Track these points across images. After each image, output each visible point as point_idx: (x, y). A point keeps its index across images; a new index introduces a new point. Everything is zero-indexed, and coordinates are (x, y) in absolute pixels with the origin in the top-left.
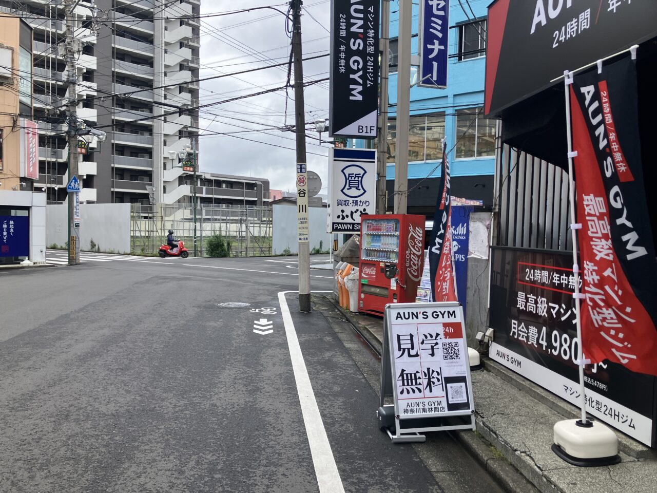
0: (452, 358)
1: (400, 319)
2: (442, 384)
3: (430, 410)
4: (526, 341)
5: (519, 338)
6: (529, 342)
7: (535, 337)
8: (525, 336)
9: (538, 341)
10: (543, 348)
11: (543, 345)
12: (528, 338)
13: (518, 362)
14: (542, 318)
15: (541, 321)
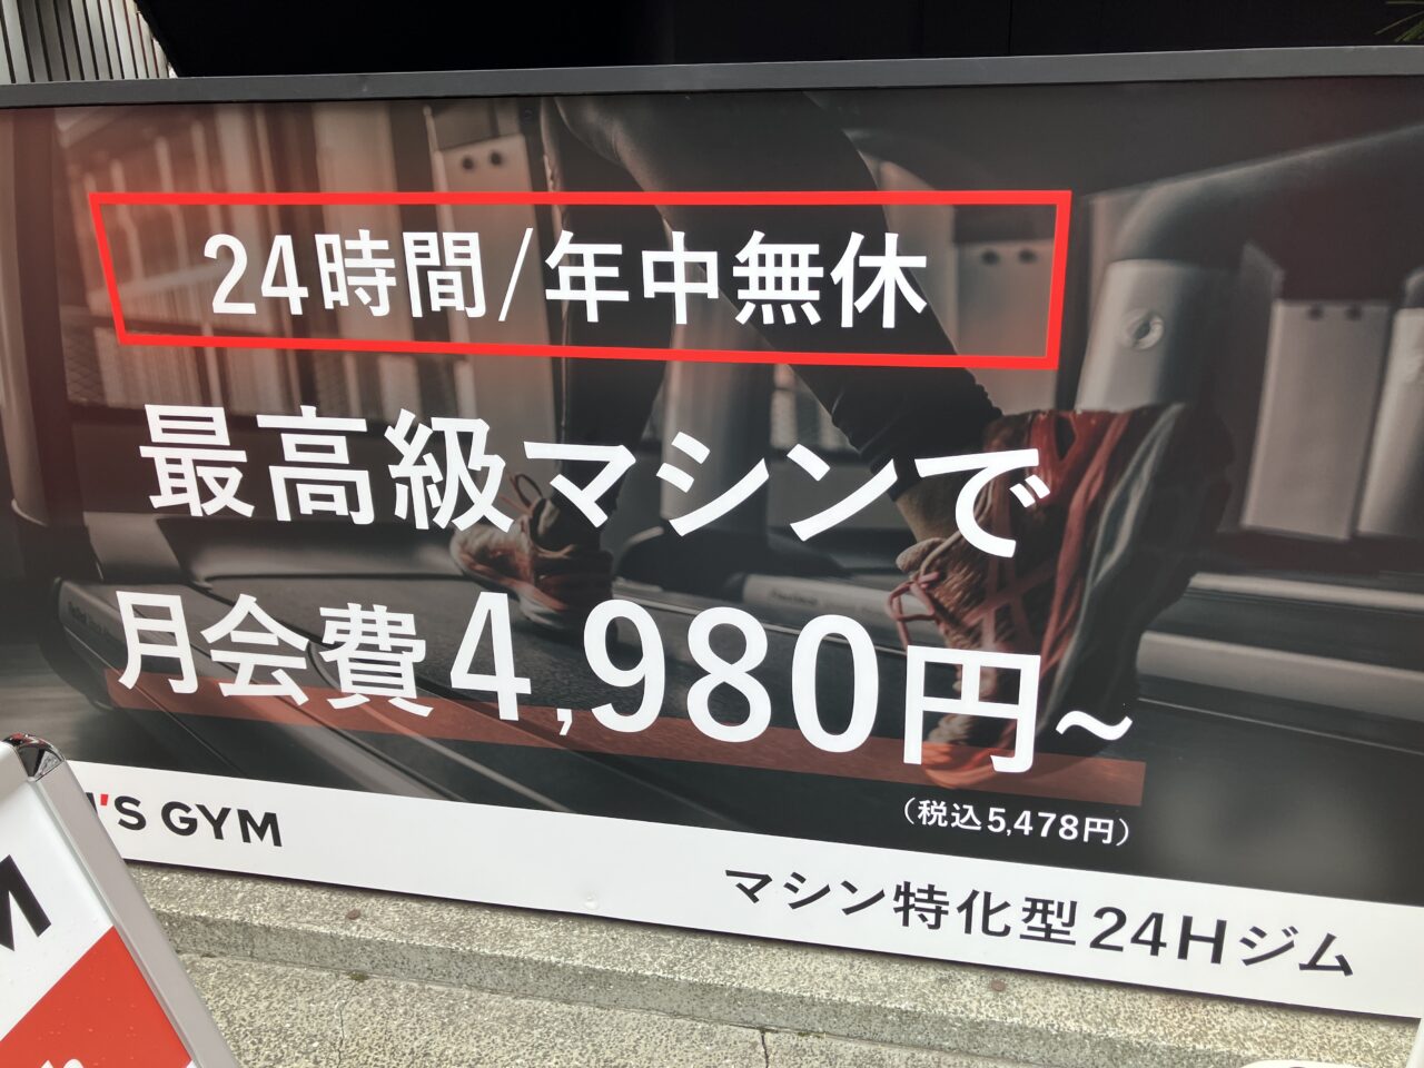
4: (301, 698)
5: (227, 689)
6: (341, 695)
7: (398, 664)
8: (290, 672)
9: (432, 680)
10: (496, 712)
11: (493, 696)
12: (320, 678)
13: (245, 817)
14: (455, 546)
15: (457, 564)
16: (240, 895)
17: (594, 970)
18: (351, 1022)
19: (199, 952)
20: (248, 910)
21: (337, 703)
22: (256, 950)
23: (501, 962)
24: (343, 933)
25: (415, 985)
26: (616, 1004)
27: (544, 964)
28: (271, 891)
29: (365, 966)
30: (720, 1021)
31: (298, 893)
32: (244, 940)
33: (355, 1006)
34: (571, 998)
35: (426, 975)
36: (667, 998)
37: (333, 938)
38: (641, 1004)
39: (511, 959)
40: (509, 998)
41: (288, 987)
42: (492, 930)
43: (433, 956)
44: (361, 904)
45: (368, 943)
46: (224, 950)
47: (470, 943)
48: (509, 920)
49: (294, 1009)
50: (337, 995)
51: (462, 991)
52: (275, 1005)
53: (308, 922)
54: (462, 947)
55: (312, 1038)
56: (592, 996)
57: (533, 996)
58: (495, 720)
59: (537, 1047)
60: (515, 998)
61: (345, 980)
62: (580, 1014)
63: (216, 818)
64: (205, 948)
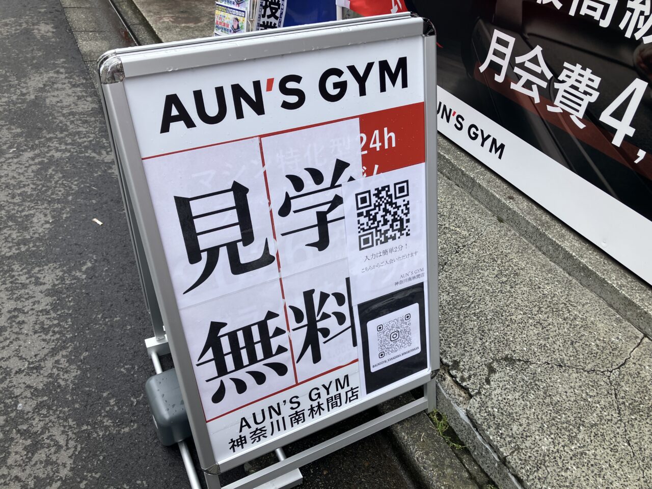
0: (386, 239)
1: (181, 124)
2: (353, 326)
3: (315, 410)
4: (537, 100)
5: (513, 86)
6: (553, 105)
7: (582, 100)
8: (539, 87)
9: (593, 112)
10: (612, 139)
11: (614, 131)
12: (549, 94)
13: (494, 141)
14: (637, 51)
15: (633, 60)
16: (478, 170)
17: (587, 268)
18: (488, 231)
19: (456, 183)
20: (477, 176)
21: (550, 108)
22: (473, 192)
23: (553, 243)
24: (504, 201)
25: (518, 234)
26: (588, 286)
27: (569, 253)
28: (489, 175)
29: (504, 218)
30: (629, 320)
31: (497, 181)
32: (471, 185)
33: (493, 228)
34: (572, 274)
35: (523, 233)
36: (611, 297)
37: (499, 201)
38: (598, 293)
39: (557, 244)
40: (548, 259)
41: (476, 209)
42: (558, 231)
43: (530, 227)
44: (515, 196)
45: (510, 209)
46: (463, 186)
47: (546, 230)
48: (567, 232)
49: (473, 216)
50: (490, 221)
51: (532, 246)
52: (468, 212)
53: (494, 191)
54: (542, 230)
55: (473, 228)
56: (580, 278)
57: (558, 264)
58: (609, 143)
59: (546, 280)
60: (551, 260)
61: (495, 218)
62: (571, 281)
63: (485, 137)
64: (458, 182)
